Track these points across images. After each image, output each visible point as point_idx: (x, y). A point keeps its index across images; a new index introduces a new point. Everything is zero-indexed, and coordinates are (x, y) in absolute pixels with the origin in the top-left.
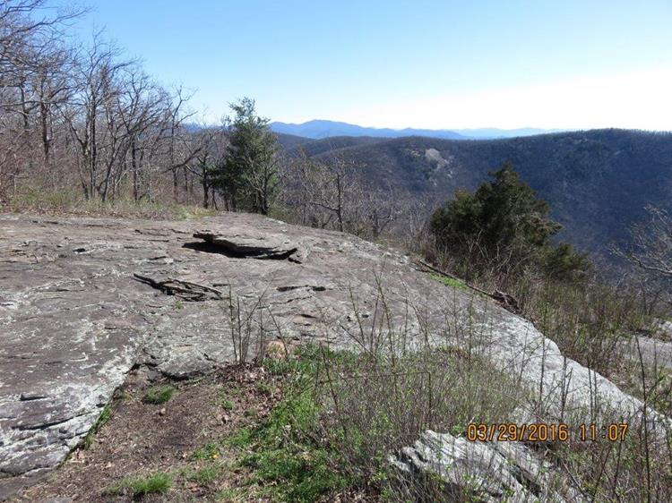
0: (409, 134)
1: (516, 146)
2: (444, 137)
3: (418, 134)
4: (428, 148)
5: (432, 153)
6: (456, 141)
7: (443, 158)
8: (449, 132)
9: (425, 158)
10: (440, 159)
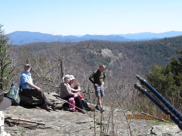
0: (89, 39)
1: (166, 44)
2: (114, 40)
3: (95, 39)
4: (103, 48)
5: (106, 52)
6: (123, 42)
7: (115, 55)
8: (118, 36)
9: (101, 55)
10: (113, 56)
